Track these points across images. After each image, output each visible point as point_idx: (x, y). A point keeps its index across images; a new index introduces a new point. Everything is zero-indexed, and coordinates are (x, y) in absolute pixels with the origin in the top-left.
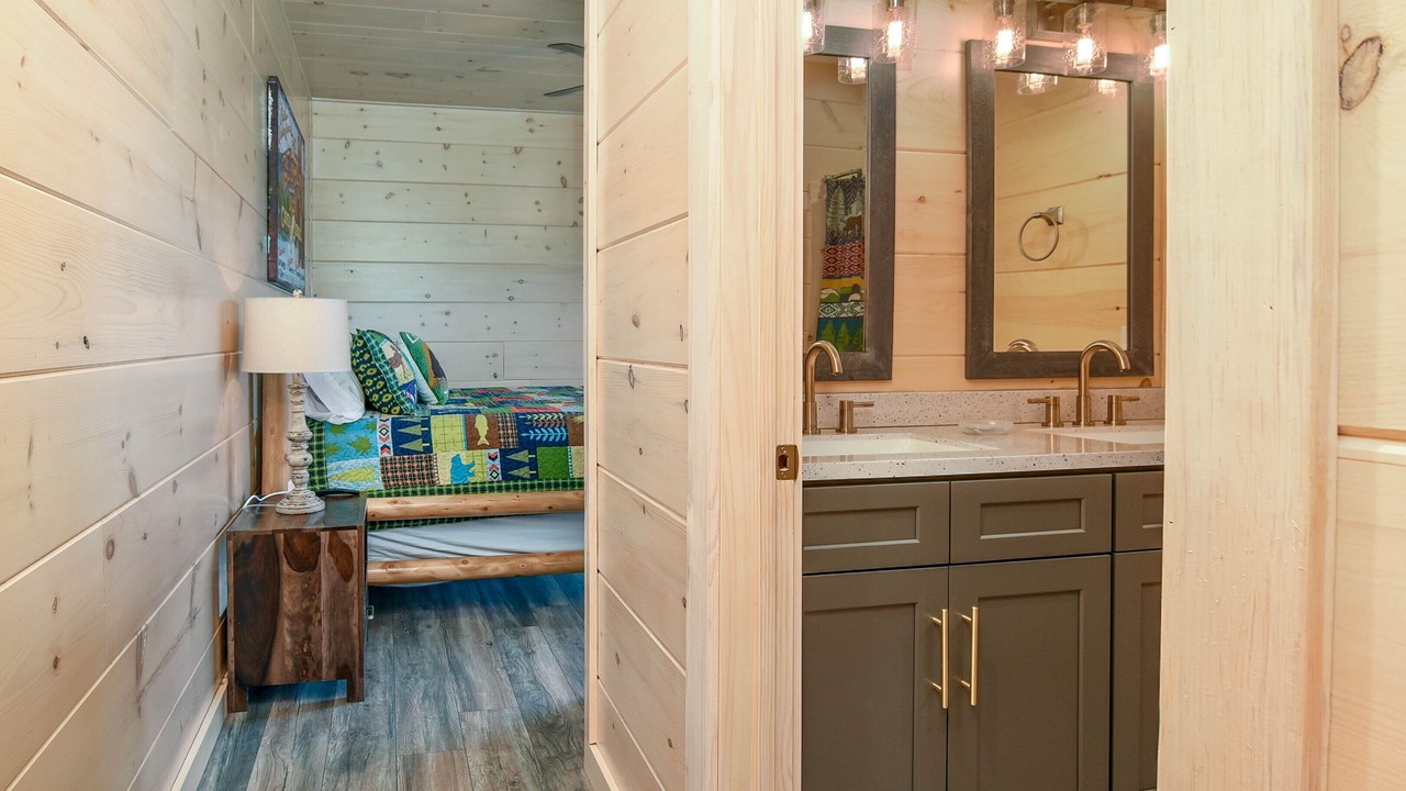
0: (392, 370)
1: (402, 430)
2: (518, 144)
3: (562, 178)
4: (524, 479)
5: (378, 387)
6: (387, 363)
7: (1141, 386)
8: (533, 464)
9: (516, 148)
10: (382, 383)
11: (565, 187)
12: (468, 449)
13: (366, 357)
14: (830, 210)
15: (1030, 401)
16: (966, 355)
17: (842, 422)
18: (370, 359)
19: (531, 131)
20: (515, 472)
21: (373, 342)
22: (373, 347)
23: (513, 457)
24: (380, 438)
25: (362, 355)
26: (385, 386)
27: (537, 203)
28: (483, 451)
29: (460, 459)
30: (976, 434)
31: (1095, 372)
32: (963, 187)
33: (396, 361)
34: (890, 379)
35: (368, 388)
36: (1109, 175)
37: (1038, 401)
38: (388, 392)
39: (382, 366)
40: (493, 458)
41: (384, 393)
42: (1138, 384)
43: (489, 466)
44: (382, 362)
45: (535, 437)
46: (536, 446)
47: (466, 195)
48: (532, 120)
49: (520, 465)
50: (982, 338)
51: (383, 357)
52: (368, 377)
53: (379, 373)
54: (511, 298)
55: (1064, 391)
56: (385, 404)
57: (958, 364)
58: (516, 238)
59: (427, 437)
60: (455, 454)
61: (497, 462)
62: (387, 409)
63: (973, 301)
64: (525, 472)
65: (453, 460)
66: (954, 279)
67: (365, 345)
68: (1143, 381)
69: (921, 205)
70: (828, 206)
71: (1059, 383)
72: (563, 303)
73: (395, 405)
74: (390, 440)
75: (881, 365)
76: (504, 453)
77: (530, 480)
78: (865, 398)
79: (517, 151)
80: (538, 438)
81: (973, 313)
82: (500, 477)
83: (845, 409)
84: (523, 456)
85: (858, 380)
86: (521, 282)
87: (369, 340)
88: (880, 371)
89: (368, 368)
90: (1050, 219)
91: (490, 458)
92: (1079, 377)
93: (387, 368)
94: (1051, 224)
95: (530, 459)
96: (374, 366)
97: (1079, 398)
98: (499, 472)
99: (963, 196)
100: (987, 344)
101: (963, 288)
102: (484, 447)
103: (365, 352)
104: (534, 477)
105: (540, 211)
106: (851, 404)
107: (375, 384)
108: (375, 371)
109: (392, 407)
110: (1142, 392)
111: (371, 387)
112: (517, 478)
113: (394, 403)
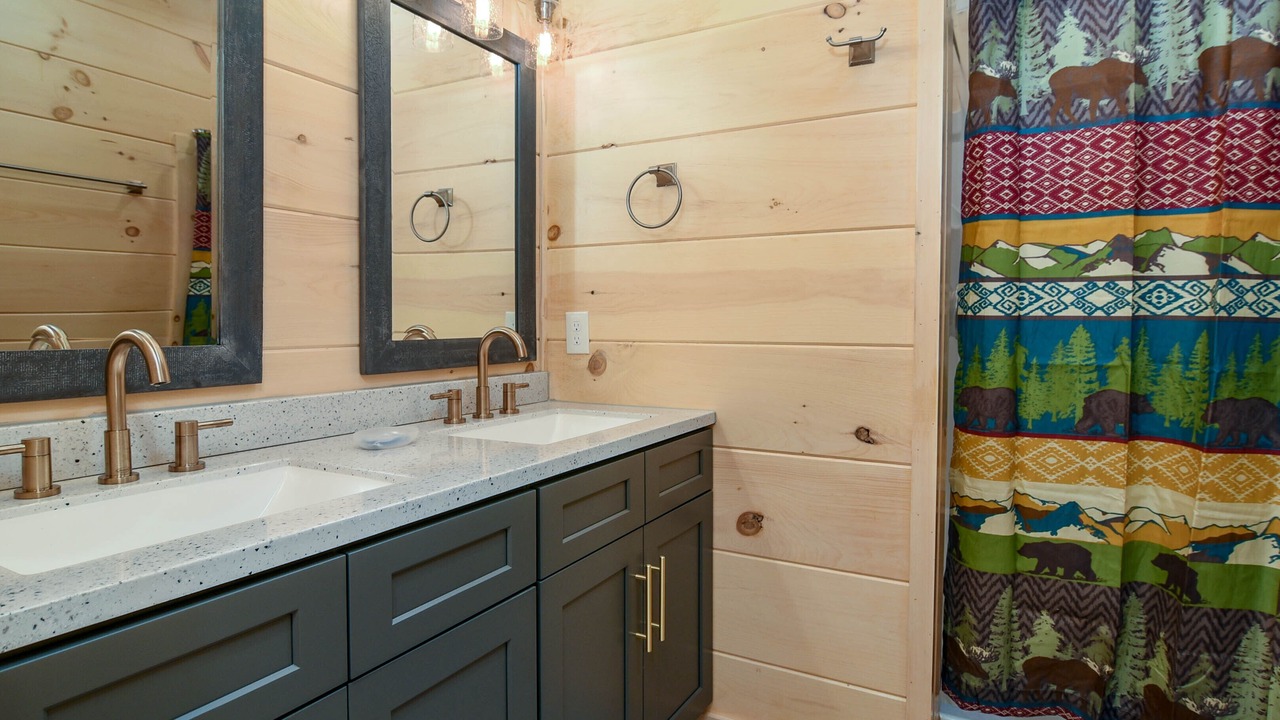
7: (526, 371)
14: (202, 170)
15: (432, 397)
16: (360, 345)
17: (179, 455)
30: (376, 449)
31: (492, 360)
32: (354, 134)
34: (259, 381)
36: (494, 161)
37: (441, 396)
42: (524, 370)
50: (379, 323)
55: (463, 382)
57: (348, 357)
63: (367, 279)
66: (344, 249)
68: (528, 367)
69: (301, 147)
70: (199, 164)
71: (459, 373)
75: (245, 363)
78: (220, 412)
81: (368, 293)
83: (183, 434)
85: (207, 387)
88: (245, 371)
90: (442, 200)
92: (478, 365)
94: (441, 205)
97: (478, 388)
99: (354, 145)
100: (385, 331)
101: (355, 260)
106: (194, 427)
110: (527, 378)
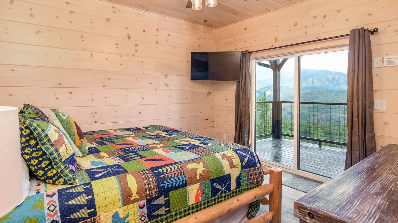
0: (57, 150)
1: (69, 203)
2: (109, 17)
3: (128, 35)
4: (161, 215)
5: (43, 165)
6: (52, 145)
8: (167, 204)
9: (107, 19)
10: (47, 162)
11: (129, 39)
12: (124, 205)
13: (32, 142)
18: (37, 144)
19: (114, 12)
20: (157, 213)
21: (40, 130)
22: (39, 134)
23: (155, 202)
24: (49, 215)
25: (27, 141)
26: (50, 164)
27: (117, 44)
28: (135, 203)
29: (118, 215)
33: (60, 142)
35: (34, 166)
38: (53, 168)
39: (47, 149)
40: (141, 207)
41: (49, 169)
43: (139, 213)
44: (48, 145)
45: (168, 185)
46: (169, 191)
47: (82, 37)
48: (115, 7)
49: (159, 206)
51: (49, 140)
52: (33, 158)
53: (44, 154)
54: (104, 86)
56: (51, 178)
58: (107, 59)
59: (91, 204)
60: (115, 211)
61: (145, 209)
62: (51, 181)
64: (162, 211)
65: (113, 217)
67: (31, 133)
72: (128, 89)
73: (60, 177)
74: (59, 214)
76: (149, 201)
77: (165, 215)
79: (108, 20)
80: (170, 186)
82: (147, 219)
84: (161, 200)
86: (109, 79)
87: (35, 129)
89: (34, 151)
91: (140, 207)
93: (52, 149)
95: (165, 201)
96: (41, 149)
98: (146, 215)
102: (136, 200)
103: (31, 139)
104: (168, 212)
105: (118, 48)
107: (40, 163)
108: (40, 153)
109: (56, 180)
111: (37, 165)
112: (158, 216)
113: (58, 176)
